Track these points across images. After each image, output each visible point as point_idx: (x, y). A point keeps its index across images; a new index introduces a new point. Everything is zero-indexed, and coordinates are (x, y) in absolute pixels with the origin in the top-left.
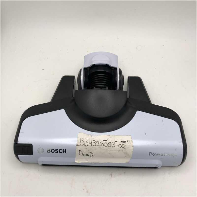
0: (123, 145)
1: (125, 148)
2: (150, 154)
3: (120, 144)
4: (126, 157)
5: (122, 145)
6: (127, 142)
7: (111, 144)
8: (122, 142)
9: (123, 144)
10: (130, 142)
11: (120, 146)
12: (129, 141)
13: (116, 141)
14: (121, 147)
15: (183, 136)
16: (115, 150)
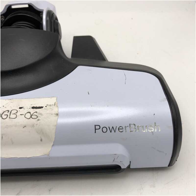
0: (35, 114)
1: (38, 120)
2: (95, 129)
3: (28, 113)
4: (41, 140)
5: (32, 113)
6: (44, 107)
7: (9, 115)
8: (33, 108)
9: (36, 112)
10: (51, 107)
11: (28, 116)
12: (50, 105)
13: (20, 108)
14: (31, 117)
15: (168, 92)
16: (16, 126)
